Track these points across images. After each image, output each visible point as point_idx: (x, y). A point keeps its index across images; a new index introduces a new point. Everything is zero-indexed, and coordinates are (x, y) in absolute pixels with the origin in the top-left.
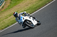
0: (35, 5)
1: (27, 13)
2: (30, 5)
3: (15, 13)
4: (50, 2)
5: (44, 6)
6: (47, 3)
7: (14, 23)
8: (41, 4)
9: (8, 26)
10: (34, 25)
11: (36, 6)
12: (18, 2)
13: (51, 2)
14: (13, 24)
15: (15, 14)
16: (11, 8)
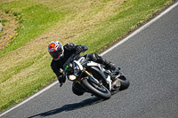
0: (95, 35)
2: (78, 35)
4: (141, 25)
5: (123, 38)
6: (133, 27)
7: (31, 95)
8: (114, 32)
9: (13, 103)
11: (97, 39)
12: (40, 26)
13: (144, 23)
14: (27, 96)
16: (21, 45)
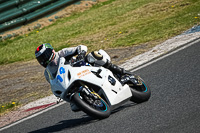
1: (93, 53)
3: (41, 48)
10: (112, 103)
15: (42, 51)
